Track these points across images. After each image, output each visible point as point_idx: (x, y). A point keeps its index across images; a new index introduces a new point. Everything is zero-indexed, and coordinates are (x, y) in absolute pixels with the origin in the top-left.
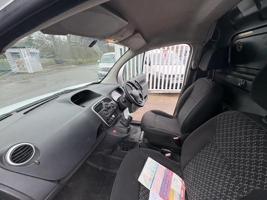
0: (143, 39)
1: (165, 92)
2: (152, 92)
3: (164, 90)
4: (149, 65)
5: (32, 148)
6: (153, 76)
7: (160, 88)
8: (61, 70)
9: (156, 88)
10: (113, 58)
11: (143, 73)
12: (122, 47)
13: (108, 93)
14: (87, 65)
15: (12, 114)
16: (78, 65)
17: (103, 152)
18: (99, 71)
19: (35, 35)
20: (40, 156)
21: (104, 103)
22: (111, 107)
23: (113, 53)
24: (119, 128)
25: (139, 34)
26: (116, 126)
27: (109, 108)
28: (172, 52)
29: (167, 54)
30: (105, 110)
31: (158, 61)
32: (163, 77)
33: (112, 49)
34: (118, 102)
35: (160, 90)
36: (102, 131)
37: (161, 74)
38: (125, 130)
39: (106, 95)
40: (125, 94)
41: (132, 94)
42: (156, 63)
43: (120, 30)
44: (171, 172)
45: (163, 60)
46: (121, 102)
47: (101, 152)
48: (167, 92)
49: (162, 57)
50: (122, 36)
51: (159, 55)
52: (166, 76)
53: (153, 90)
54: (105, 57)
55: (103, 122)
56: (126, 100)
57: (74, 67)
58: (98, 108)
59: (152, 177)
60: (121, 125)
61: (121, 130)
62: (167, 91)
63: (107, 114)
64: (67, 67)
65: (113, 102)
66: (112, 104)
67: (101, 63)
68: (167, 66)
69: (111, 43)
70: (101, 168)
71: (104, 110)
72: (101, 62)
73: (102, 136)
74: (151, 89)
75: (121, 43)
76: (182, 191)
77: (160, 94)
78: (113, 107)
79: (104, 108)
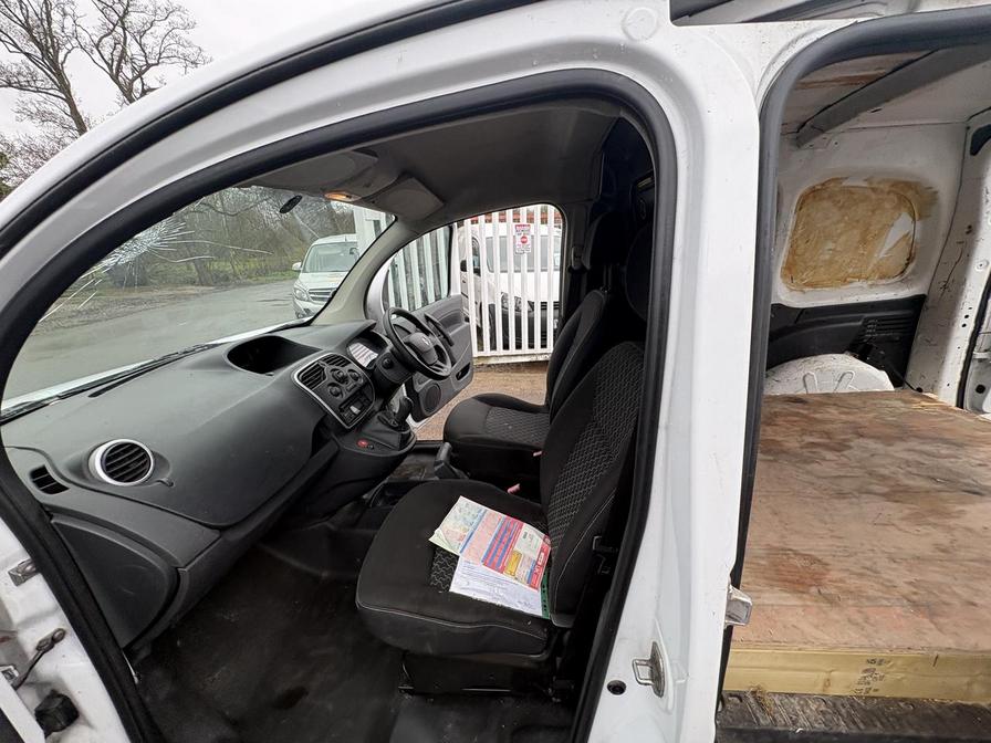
0: (429, 192)
1: (534, 359)
2: (492, 361)
3: (532, 351)
4: (477, 271)
5: (146, 455)
6: (492, 309)
7: (519, 346)
8: (139, 307)
9: (506, 346)
10: (351, 253)
11: (452, 294)
12: (381, 216)
13: (339, 343)
14: (250, 284)
15: (46, 402)
16: (209, 285)
17: (333, 523)
18: (299, 302)
19: (17, 171)
20: (171, 468)
21: (327, 368)
22: (351, 380)
23: (350, 238)
24: (375, 434)
25: (414, 180)
26: (367, 430)
27: (344, 380)
28: (544, 229)
29: (529, 237)
30: (333, 385)
31: (504, 258)
32: (525, 308)
33: (346, 224)
34: (371, 370)
35: (519, 352)
36: (327, 441)
37: (518, 301)
38: (394, 438)
39: (332, 348)
40: (390, 345)
41: (409, 344)
42: (497, 266)
43: (361, 174)
44: (518, 522)
45: (517, 256)
46: (380, 367)
47: (326, 523)
48: (541, 358)
49: (514, 246)
50: (368, 186)
51: (503, 240)
52: (531, 305)
53: (494, 353)
54: (320, 252)
55: (327, 413)
56: (395, 361)
57: (192, 292)
58: (312, 376)
59: (467, 534)
60: (380, 426)
61: (381, 440)
62: (541, 354)
63: (337, 395)
64: (166, 292)
65: (353, 366)
66: (350, 370)
67: (304, 271)
68: (532, 274)
69: (340, 204)
70: (325, 574)
71: (330, 385)
72: (307, 269)
73: (326, 452)
74: (487, 351)
75: (369, 201)
76: (543, 554)
77: (518, 367)
78: (356, 379)
79: (329, 379)
